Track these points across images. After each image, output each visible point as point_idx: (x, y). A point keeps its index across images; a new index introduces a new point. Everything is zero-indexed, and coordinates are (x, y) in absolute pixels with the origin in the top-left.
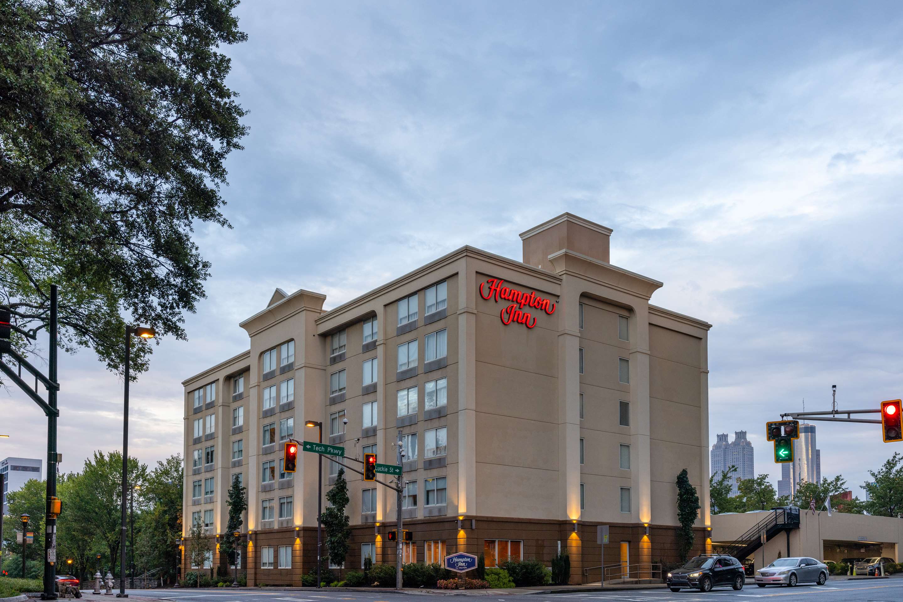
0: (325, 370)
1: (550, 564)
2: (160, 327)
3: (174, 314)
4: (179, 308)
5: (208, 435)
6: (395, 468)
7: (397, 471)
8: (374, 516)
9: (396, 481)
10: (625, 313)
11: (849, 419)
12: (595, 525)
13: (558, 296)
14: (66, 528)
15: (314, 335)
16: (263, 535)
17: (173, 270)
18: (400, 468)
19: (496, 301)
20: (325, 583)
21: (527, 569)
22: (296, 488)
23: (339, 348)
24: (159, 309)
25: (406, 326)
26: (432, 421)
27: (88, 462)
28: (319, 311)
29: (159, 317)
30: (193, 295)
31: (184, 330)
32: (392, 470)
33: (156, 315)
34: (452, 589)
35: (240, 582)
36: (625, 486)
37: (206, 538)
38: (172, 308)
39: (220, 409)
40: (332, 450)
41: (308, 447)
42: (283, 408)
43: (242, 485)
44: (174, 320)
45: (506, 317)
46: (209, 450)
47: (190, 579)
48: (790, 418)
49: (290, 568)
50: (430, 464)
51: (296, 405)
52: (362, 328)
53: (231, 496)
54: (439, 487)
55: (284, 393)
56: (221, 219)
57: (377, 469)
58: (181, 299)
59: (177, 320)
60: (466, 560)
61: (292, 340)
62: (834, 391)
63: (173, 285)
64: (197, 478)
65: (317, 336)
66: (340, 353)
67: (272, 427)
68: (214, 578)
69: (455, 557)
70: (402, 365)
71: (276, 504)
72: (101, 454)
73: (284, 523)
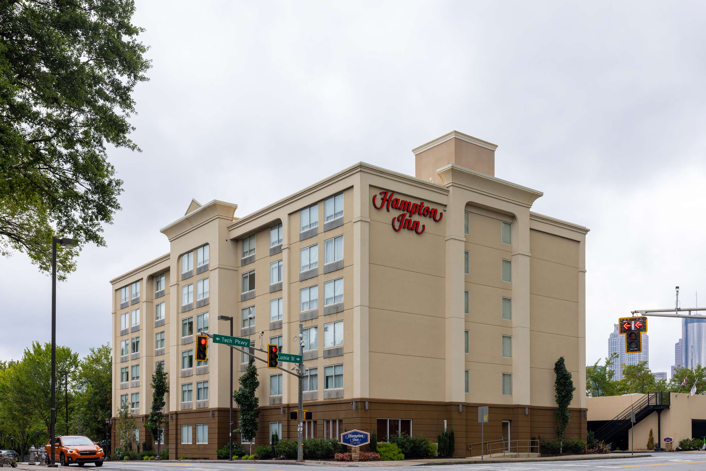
0: (237, 271)
1: (437, 439)
2: (83, 236)
3: (93, 225)
4: (97, 220)
5: (133, 328)
6: (296, 357)
7: (298, 359)
8: (281, 399)
9: (297, 368)
10: (508, 220)
11: (690, 316)
12: (476, 406)
13: (446, 206)
14: (9, 408)
15: (227, 240)
16: (183, 415)
17: (91, 188)
18: (301, 357)
19: (388, 210)
20: (237, 457)
21: (415, 444)
22: (211, 374)
23: (249, 251)
24: (80, 221)
25: (308, 232)
26: (331, 316)
27: (27, 351)
28: (231, 219)
29: (80, 228)
30: (110, 208)
31: (103, 238)
32: (293, 359)
33: (78, 226)
34: (348, 461)
35: (163, 456)
36: (508, 371)
37: (132, 417)
38: (91, 220)
39: (144, 305)
40: (239, 342)
41: (217, 339)
42: (200, 304)
43: (165, 371)
44: (95, 229)
45: (397, 225)
46: (135, 341)
47: (119, 453)
48: (639, 315)
49: (207, 443)
50: (329, 354)
51: (211, 302)
52: (270, 233)
53: (154, 381)
54: (337, 374)
55: (200, 291)
56: (131, 145)
57: (280, 358)
58: (99, 212)
59: (97, 230)
60: (359, 436)
61: (207, 244)
62: (678, 291)
63: (92, 200)
64: (125, 365)
65: (229, 241)
66: (250, 256)
67: (190, 321)
68: (140, 452)
69: (350, 434)
70: (304, 267)
71: (194, 388)
72: (38, 345)
73: (201, 404)
